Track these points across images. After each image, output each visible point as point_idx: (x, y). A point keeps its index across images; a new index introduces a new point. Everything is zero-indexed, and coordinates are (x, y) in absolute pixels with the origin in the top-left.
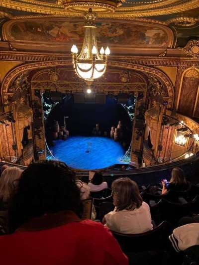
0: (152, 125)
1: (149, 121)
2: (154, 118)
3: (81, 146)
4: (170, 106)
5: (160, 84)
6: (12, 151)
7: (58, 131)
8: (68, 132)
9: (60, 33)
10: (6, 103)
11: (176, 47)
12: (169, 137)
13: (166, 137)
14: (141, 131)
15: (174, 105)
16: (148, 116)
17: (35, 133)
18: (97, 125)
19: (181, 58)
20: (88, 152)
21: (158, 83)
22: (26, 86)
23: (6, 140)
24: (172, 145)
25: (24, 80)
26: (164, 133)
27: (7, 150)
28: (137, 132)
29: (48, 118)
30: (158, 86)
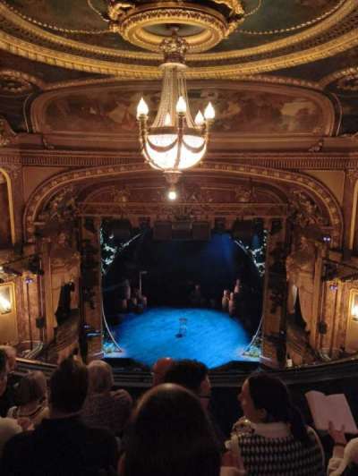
0: (303, 282)
1: (294, 275)
2: (304, 268)
3: (168, 324)
4: (336, 244)
5: (313, 203)
6: (36, 331)
7: (129, 297)
8: (145, 299)
9: (128, 116)
10: (30, 241)
11: (340, 134)
12: (339, 306)
13: (333, 306)
14: (280, 296)
15: (344, 241)
16: (291, 265)
17: (85, 297)
19: (351, 154)
20: (180, 336)
21: (308, 203)
23: (26, 308)
24: (346, 322)
26: (328, 297)
27: (27, 328)
28: (271, 298)
29: (109, 272)
30: (310, 209)
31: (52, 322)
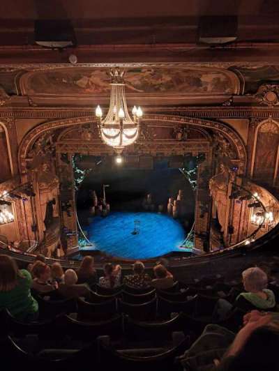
0: (220, 198)
1: (214, 192)
2: (221, 187)
3: (126, 225)
4: (242, 172)
5: (227, 141)
6: (32, 234)
7: (96, 205)
8: (108, 205)
9: (90, 83)
10: (24, 172)
12: (243, 215)
13: (239, 215)
14: (207, 206)
15: (247, 170)
16: (213, 185)
17: (62, 209)
18: (148, 196)
19: (253, 108)
20: (134, 233)
21: (224, 141)
22: (50, 148)
23: (24, 218)
24: (247, 226)
25: (47, 141)
26: (235, 209)
27: (26, 231)
29: (80, 188)
30: (225, 145)
31: (42, 227)
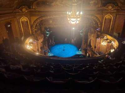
4: (99, 31)
5: (95, 22)
7: (51, 43)
9: (56, 4)
10: (34, 33)
12: (99, 43)
19: (104, 11)
24: (100, 46)
26: (97, 41)
28: (84, 41)
29: (48, 38)
